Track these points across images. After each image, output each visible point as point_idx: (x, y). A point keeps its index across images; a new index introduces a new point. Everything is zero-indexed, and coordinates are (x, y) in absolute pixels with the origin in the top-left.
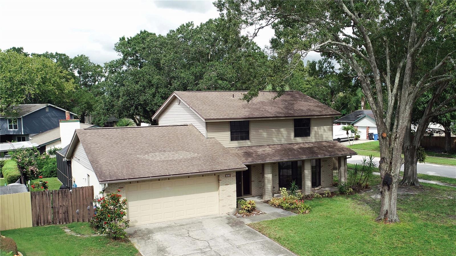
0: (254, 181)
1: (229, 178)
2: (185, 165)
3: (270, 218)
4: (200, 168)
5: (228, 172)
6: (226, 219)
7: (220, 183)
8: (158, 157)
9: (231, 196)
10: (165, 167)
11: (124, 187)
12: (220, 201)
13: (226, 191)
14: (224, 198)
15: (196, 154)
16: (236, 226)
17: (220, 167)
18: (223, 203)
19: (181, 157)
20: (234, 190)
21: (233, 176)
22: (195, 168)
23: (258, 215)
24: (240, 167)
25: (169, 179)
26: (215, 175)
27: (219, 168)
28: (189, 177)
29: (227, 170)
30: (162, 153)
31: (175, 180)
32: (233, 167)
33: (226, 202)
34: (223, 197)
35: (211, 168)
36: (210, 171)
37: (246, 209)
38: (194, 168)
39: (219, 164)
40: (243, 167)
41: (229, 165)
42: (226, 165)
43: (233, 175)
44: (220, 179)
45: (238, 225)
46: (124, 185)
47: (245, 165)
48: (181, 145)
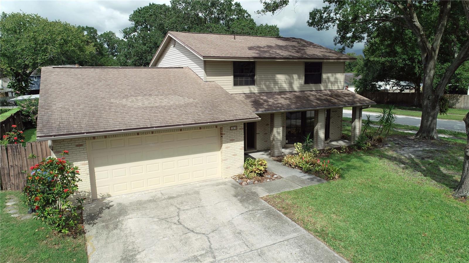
0: (259, 133)
1: (236, 131)
2: (176, 113)
3: (291, 187)
4: (196, 118)
5: (235, 123)
6: (232, 186)
7: (223, 138)
8: (141, 102)
9: (238, 154)
10: (147, 115)
11: (84, 145)
12: (223, 161)
13: (231, 149)
14: (228, 158)
15: (192, 100)
16: (248, 200)
17: (224, 116)
18: (227, 164)
19: (172, 103)
20: (241, 147)
21: (240, 129)
22: (189, 117)
23: (273, 180)
24: (250, 117)
25: (152, 133)
26: (216, 127)
27: (222, 118)
28: (181, 130)
29: (234, 120)
30: (147, 97)
31: (162, 134)
32: (241, 116)
33: (230, 162)
34: (227, 156)
35: (212, 117)
36: (210, 122)
37: (257, 172)
38: (187, 117)
39: (222, 113)
40: (255, 117)
41: (235, 114)
42: (231, 114)
43: (241, 127)
44: (223, 133)
45: (250, 199)
46: (84, 141)
47: (256, 114)
48: (174, 88)
